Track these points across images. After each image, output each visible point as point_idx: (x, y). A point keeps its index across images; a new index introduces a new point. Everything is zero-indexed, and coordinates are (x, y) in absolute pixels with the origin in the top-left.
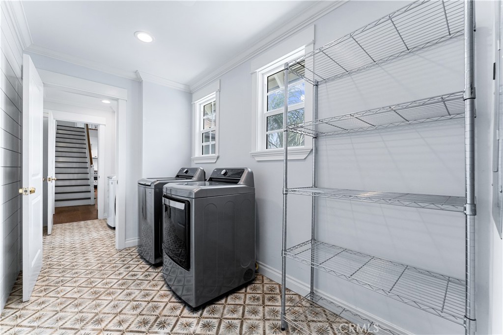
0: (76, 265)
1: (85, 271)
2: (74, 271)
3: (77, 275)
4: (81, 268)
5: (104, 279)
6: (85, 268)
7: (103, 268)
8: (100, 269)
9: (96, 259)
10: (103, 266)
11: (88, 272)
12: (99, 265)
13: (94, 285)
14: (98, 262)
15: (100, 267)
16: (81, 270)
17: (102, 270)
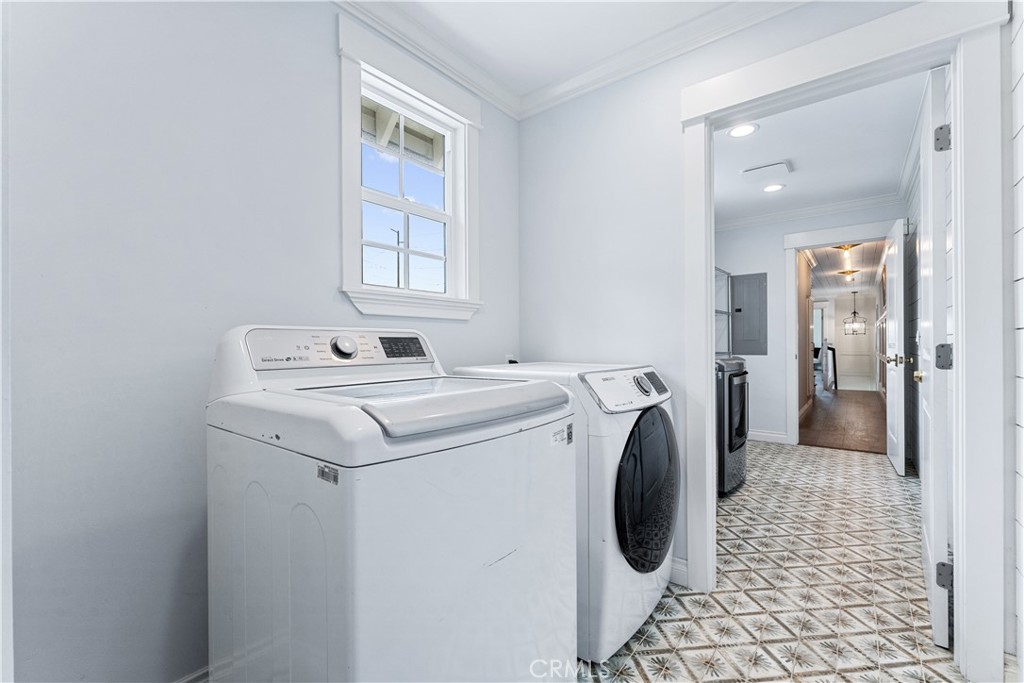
0: (838, 594)
1: (821, 568)
2: (844, 579)
3: (840, 567)
4: (828, 580)
5: (797, 536)
6: (820, 573)
7: (785, 554)
8: (791, 555)
9: (786, 584)
10: (782, 559)
11: (817, 563)
12: (787, 564)
13: (816, 536)
14: (785, 573)
15: (789, 559)
16: (828, 576)
17: (791, 551)
